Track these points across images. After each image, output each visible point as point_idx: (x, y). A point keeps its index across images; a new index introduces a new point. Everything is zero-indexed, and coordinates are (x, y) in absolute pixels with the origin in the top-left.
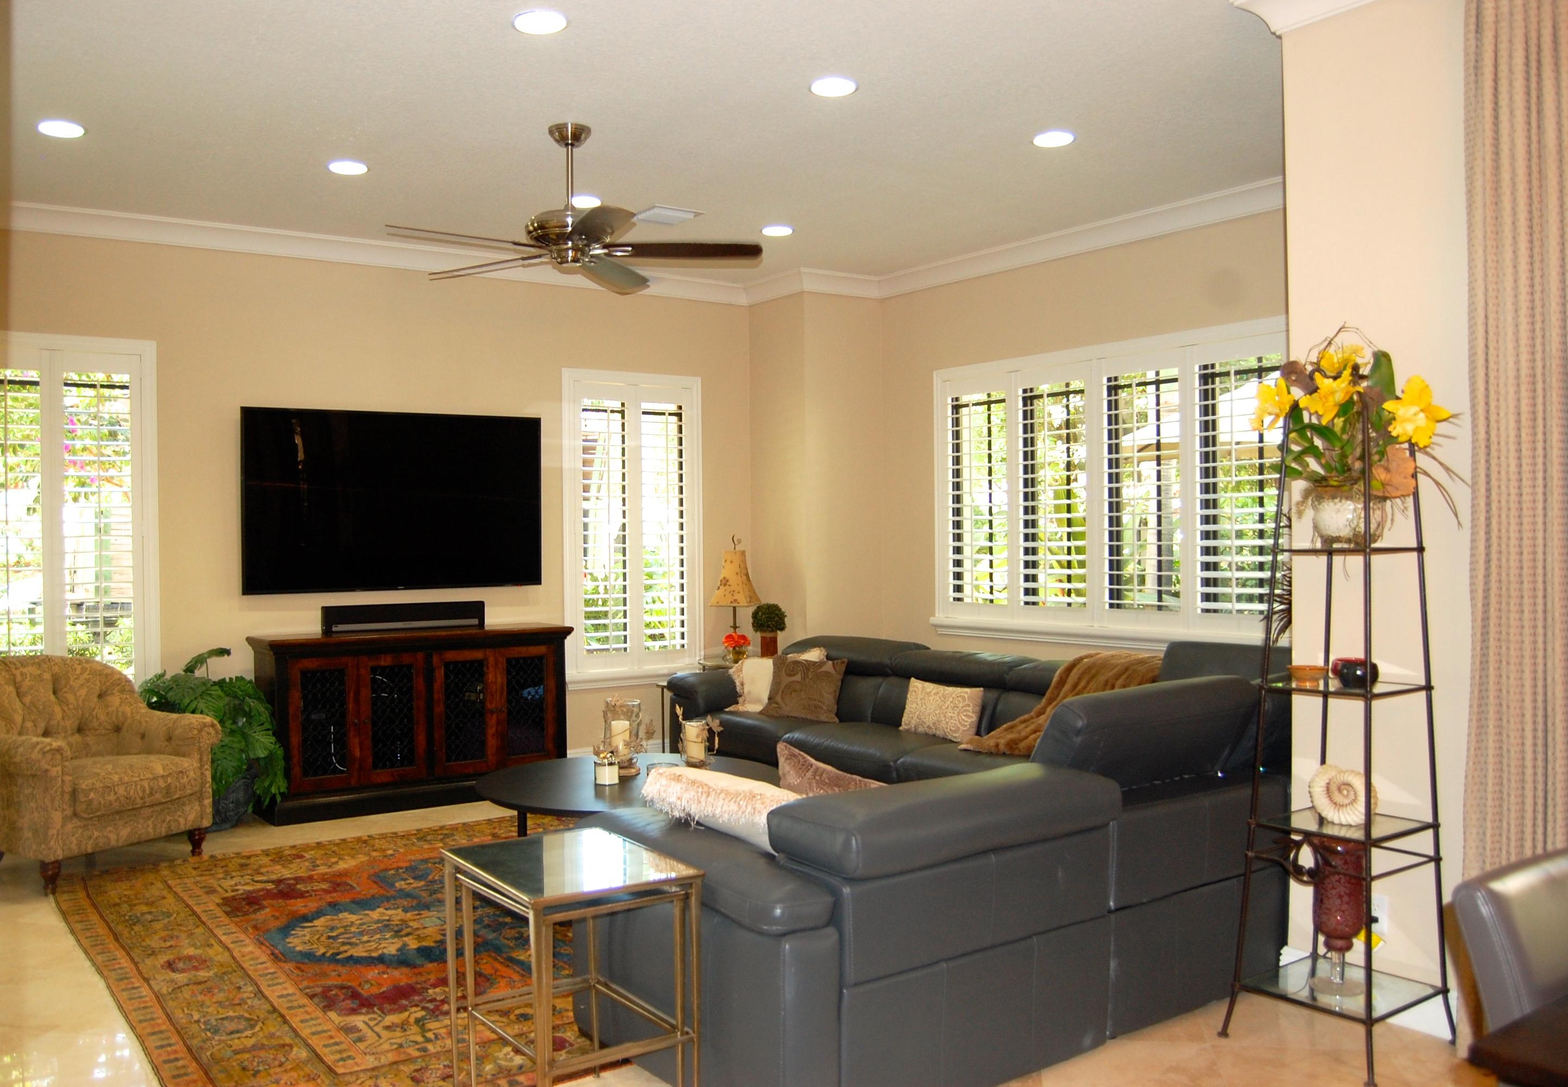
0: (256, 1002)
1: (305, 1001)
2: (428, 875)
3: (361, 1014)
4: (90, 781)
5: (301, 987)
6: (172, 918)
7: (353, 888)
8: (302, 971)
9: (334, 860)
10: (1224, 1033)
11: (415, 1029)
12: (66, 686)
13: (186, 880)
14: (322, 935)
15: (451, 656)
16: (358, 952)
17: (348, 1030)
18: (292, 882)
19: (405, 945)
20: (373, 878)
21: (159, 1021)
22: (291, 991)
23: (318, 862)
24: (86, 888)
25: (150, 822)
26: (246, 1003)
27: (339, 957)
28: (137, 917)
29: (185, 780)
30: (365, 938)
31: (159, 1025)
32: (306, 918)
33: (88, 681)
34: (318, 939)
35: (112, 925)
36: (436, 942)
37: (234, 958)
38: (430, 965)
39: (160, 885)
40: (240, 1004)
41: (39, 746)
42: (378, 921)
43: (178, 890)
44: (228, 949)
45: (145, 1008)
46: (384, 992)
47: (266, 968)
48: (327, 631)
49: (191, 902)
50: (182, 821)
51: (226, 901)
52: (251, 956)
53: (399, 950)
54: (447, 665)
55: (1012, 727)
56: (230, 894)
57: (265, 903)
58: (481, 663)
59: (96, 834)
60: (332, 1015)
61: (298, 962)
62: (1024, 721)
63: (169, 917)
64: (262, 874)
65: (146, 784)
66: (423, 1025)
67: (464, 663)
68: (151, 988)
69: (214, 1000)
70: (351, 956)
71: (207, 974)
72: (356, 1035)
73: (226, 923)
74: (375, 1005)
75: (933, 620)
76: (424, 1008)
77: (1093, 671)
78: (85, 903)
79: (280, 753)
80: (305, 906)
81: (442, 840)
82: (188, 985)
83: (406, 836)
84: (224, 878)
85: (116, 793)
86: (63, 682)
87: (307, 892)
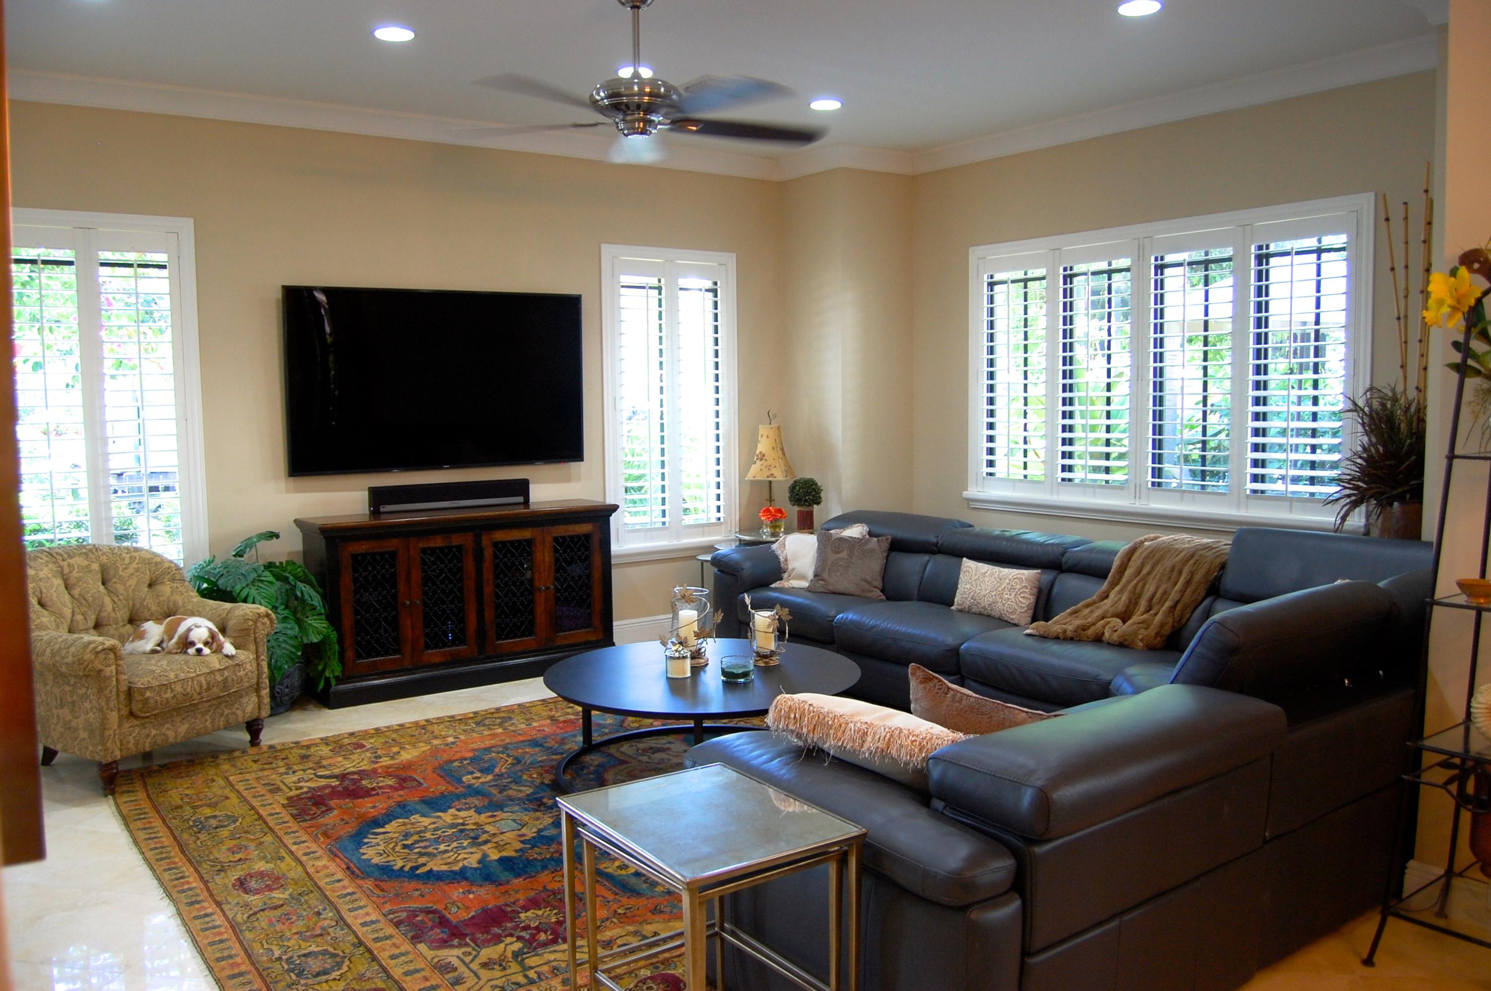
0: (339, 933)
1: (390, 930)
2: (494, 767)
3: (453, 946)
4: (146, 679)
5: (384, 912)
6: (238, 824)
7: (420, 784)
8: (382, 890)
9: (396, 749)
10: (1368, 962)
11: (514, 967)
12: (114, 577)
13: (248, 776)
14: (397, 844)
15: (500, 536)
16: (437, 865)
17: (444, 968)
18: (356, 777)
19: (485, 856)
20: (438, 771)
21: (238, 960)
22: (373, 917)
23: (379, 752)
24: (145, 787)
25: (208, 717)
26: (329, 934)
27: (418, 872)
28: (201, 822)
29: (242, 673)
30: (442, 847)
31: (238, 965)
32: (377, 823)
33: (137, 570)
34: (393, 849)
35: (177, 833)
36: (517, 851)
37: (307, 873)
38: (516, 881)
39: (221, 782)
40: (321, 935)
41: (92, 646)
42: (453, 826)
43: (241, 787)
44: (301, 863)
45: (221, 941)
46: (473, 917)
47: (344, 887)
48: (375, 512)
49: (255, 803)
50: (239, 713)
51: (292, 802)
52: (326, 871)
53: (479, 862)
54: (495, 544)
55: (1075, 612)
56: (294, 793)
57: (333, 803)
58: (529, 542)
59: (154, 732)
60: (422, 947)
61: (376, 880)
62: (1087, 606)
63: (235, 822)
64: (324, 767)
65: (202, 679)
66: (523, 960)
67: (512, 543)
68: (225, 915)
69: (294, 931)
70: (431, 871)
71: (281, 896)
72: (451, 975)
73: (294, 829)
74: (466, 935)
75: (966, 494)
76: (519, 938)
77: (1157, 556)
78: (146, 805)
79: (334, 636)
80: (374, 807)
81: (500, 725)
82: (263, 910)
83: (463, 720)
84: (286, 774)
85: (172, 691)
86: (112, 572)
87: (373, 789)
